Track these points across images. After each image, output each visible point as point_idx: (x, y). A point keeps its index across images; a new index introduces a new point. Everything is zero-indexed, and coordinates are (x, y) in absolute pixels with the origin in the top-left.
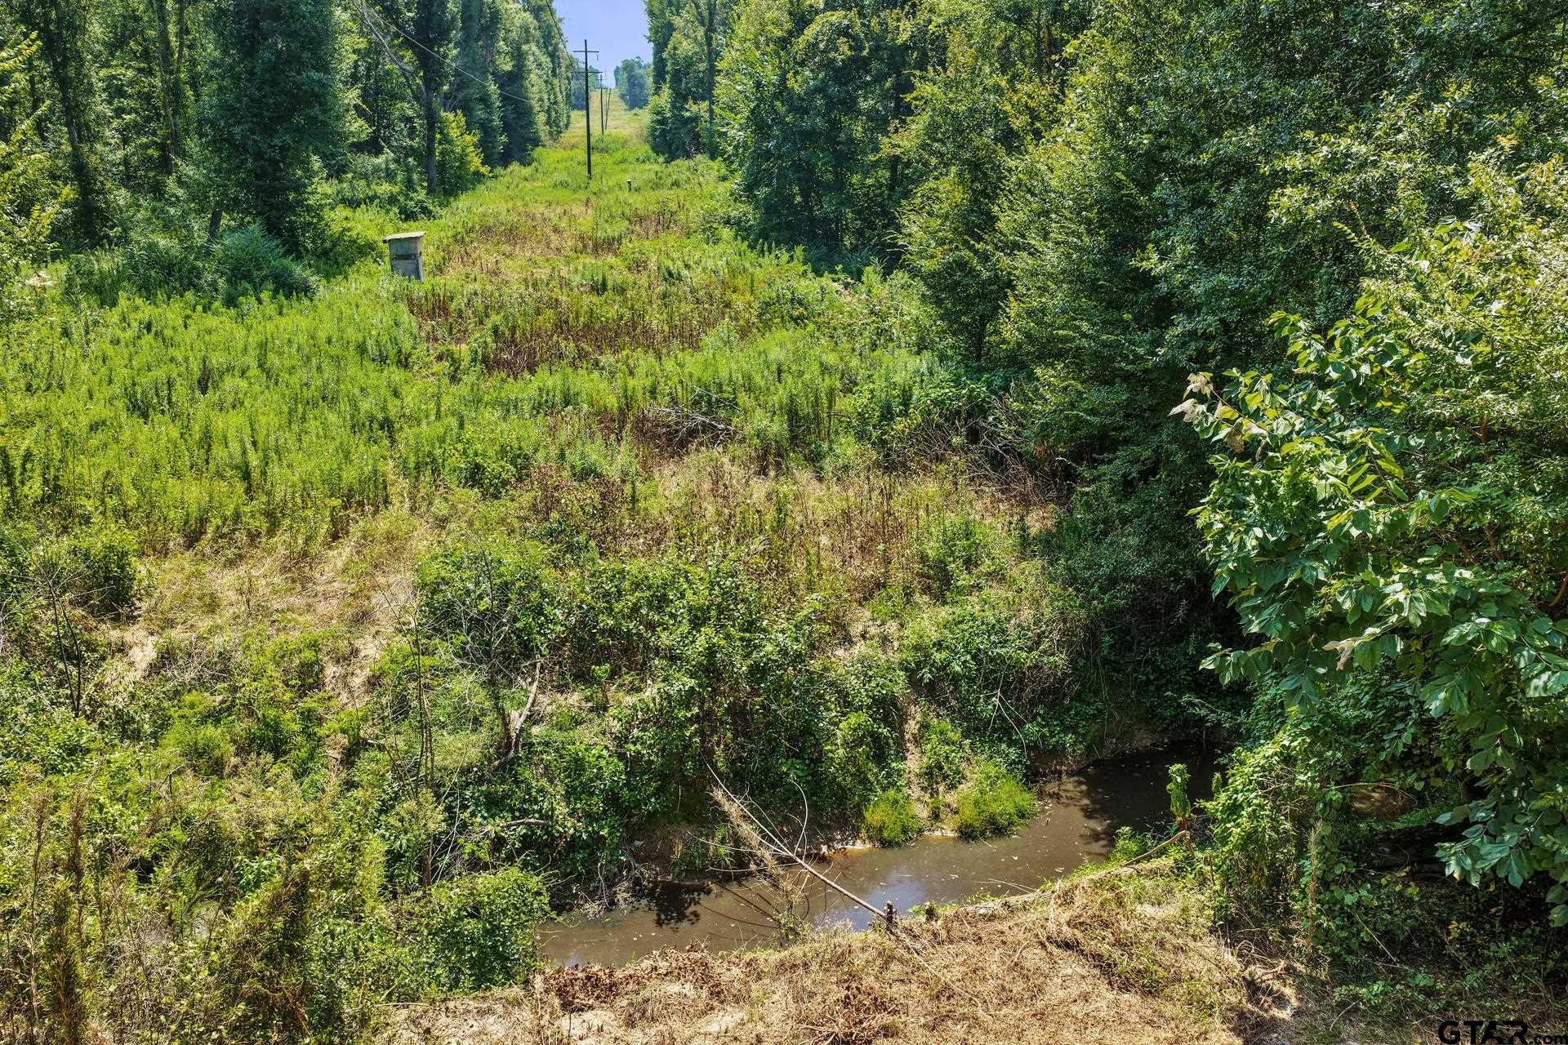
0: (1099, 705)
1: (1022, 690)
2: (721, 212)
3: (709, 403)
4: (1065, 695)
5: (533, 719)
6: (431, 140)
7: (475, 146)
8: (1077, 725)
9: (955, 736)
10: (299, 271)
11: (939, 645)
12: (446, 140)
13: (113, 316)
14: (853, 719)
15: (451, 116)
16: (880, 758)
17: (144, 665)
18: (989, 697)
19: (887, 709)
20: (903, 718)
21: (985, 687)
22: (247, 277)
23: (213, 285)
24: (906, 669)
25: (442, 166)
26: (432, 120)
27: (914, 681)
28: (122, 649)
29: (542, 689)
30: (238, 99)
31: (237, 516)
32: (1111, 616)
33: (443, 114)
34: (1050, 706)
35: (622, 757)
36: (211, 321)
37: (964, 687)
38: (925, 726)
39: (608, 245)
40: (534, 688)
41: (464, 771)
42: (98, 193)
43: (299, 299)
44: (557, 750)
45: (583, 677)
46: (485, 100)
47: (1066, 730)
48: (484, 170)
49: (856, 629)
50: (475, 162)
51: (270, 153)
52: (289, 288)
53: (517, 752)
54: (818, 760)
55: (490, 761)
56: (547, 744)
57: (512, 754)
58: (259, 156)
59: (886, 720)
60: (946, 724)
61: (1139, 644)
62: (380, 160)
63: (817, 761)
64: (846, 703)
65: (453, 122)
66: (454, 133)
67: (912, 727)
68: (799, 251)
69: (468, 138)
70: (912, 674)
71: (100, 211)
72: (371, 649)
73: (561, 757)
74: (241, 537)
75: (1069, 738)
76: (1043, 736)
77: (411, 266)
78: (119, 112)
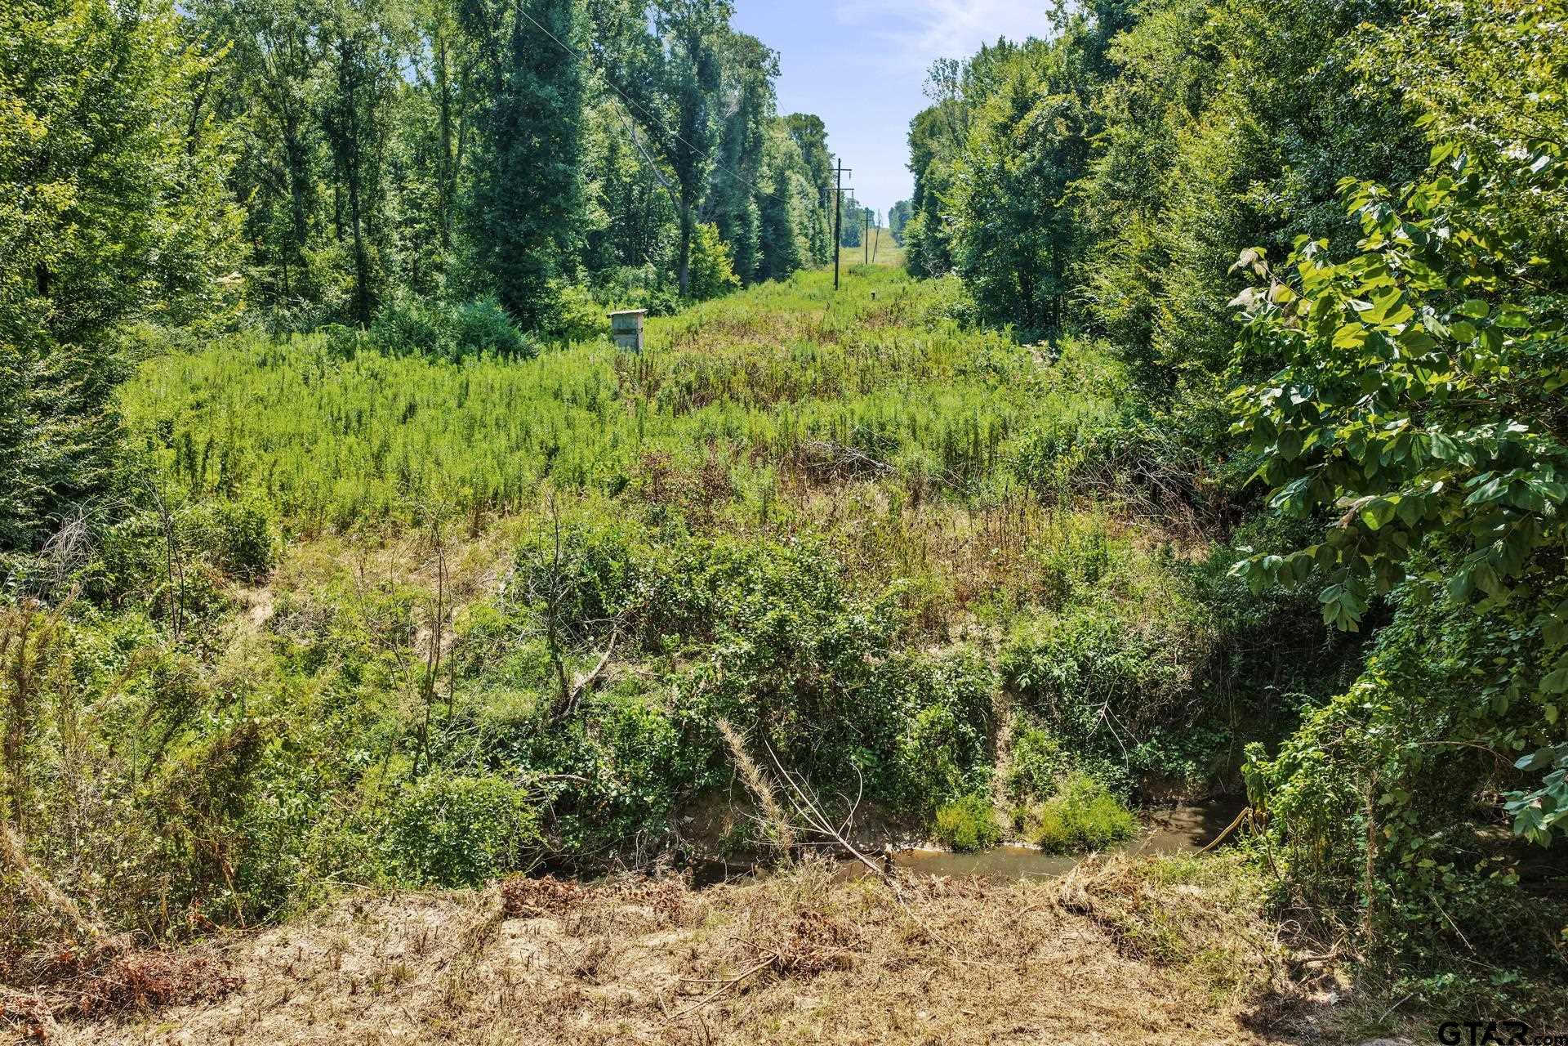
0: (1228, 733)
1: (1136, 707)
2: (945, 306)
3: (870, 441)
4: (1188, 718)
5: (597, 684)
6: (685, 247)
7: (727, 256)
8: (1200, 753)
9: (1052, 746)
10: (524, 339)
11: (1043, 651)
12: (699, 249)
13: (349, 367)
14: (933, 712)
15: (706, 227)
16: (964, 761)
17: (261, 622)
18: (1094, 709)
19: (974, 707)
20: (996, 723)
21: (1091, 699)
22: (476, 341)
23: (445, 348)
24: (1004, 672)
25: (694, 274)
26: (686, 228)
27: (1009, 687)
28: (246, 607)
29: (614, 657)
30: (492, 190)
31: (386, 511)
32: (1247, 636)
33: (697, 225)
34: (1172, 729)
35: (676, 723)
36: (431, 372)
37: (1067, 697)
38: (1019, 733)
39: (830, 335)
40: (605, 657)
41: (516, 724)
42: (374, 281)
43: (515, 360)
44: (615, 714)
45: (654, 648)
46: (744, 218)
47: (1186, 756)
48: (735, 279)
49: (955, 631)
50: (726, 272)
51: (515, 238)
52: (507, 348)
53: (572, 710)
54: (888, 752)
55: (544, 717)
56: (605, 707)
57: (567, 713)
58: (507, 241)
59: (973, 720)
60: (1043, 734)
61: (1281, 673)
62: (641, 272)
63: (888, 754)
64: (928, 696)
65: (707, 233)
66: (706, 243)
67: (1005, 734)
68: (1008, 328)
69: (720, 248)
70: (1010, 676)
71: (373, 295)
72: (462, 615)
73: (617, 721)
74: (386, 527)
75: (1190, 766)
76: (1158, 761)
77: (630, 339)
78: (411, 222)
